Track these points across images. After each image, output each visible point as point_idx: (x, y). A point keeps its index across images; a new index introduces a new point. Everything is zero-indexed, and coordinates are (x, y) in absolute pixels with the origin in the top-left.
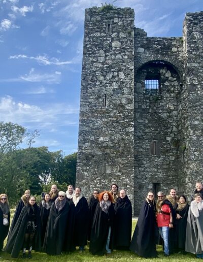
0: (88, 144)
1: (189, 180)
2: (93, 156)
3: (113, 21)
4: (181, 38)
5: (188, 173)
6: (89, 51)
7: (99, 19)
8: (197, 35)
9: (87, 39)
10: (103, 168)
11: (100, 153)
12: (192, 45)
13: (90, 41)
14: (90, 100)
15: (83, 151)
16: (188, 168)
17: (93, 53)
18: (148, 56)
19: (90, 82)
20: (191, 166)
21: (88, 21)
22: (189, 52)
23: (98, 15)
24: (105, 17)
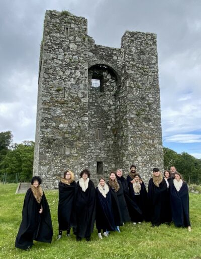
0: (49, 130)
2: (54, 140)
3: (70, 27)
4: (120, 50)
6: (50, 48)
7: (58, 21)
8: (133, 49)
9: (48, 37)
10: (63, 151)
12: (130, 57)
13: (51, 40)
14: (51, 92)
15: (46, 136)
17: (53, 50)
19: (51, 76)
21: (49, 22)
22: (127, 61)
23: (58, 18)
24: (63, 21)
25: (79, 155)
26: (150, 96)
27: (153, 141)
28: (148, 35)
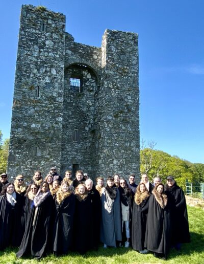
0: (20, 130)
1: (102, 162)
2: (25, 141)
3: (47, 22)
4: (100, 48)
5: (102, 156)
6: (24, 44)
7: (34, 16)
8: (113, 49)
9: (23, 33)
10: (34, 152)
12: (110, 56)
13: (25, 35)
14: (24, 90)
15: (16, 136)
16: (101, 153)
17: (28, 47)
18: (75, 59)
19: (24, 73)
20: (105, 151)
21: (24, 16)
22: (107, 61)
23: (34, 13)
24: (40, 16)
25: (51, 157)
26: (129, 98)
27: (130, 144)
28: (130, 34)
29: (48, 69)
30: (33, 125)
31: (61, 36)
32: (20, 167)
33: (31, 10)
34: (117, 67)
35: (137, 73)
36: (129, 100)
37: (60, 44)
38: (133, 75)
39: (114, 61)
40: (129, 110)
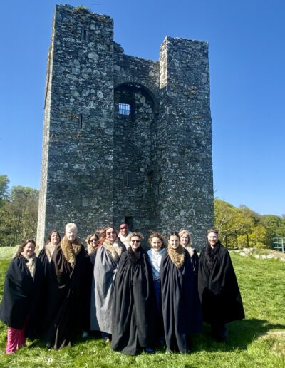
0: (60, 172)
1: (165, 213)
3: (90, 28)
4: (158, 63)
5: (165, 205)
7: (73, 21)
8: (177, 63)
9: (59, 43)
10: (79, 201)
11: (74, 183)
12: (172, 73)
13: (62, 46)
15: (55, 180)
17: (65, 61)
18: (126, 77)
19: (62, 97)
21: (59, 21)
22: (168, 79)
23: (72, 16)
24: (80, 20)
25: (100, 207)
27: (201, 190)
28: (198, 42)
29: (93, 91)
30: (77, 166)
31: (108, 46)
32: (62, 221)
33: (68, 12)
34: (182, 88)
35: (208, 95)
36: (199, 131)
37: (107, 57)
38: (202, 98)
39: (177, 79)
40: (199, 145)
